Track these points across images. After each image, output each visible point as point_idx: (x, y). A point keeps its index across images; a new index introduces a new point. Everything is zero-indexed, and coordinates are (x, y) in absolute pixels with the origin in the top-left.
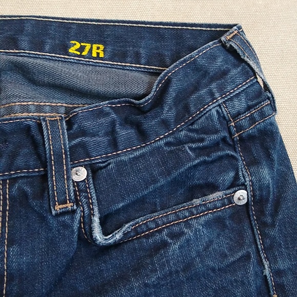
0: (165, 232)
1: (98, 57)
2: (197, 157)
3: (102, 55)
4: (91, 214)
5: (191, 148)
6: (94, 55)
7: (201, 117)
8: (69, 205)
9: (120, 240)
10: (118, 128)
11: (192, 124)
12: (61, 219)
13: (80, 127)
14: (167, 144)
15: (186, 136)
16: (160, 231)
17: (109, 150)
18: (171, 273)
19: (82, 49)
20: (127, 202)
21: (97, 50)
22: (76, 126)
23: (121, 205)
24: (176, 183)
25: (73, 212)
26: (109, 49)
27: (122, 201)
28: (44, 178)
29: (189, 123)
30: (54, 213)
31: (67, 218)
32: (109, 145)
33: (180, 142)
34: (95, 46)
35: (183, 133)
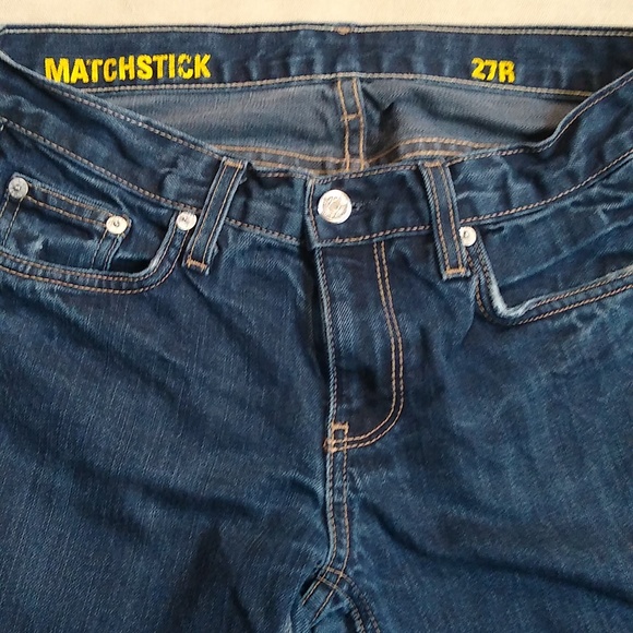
0: (574, 314)
1: (506, 82)
2: (612, 221)
3: (511, 79)
4: (487, 284)
5: (605, 211)
6: (502, 79)
7: (618, 169)
8: (462, 271)
9: (521, 318)
10: (510, 181)
11: (608, 177)
12: (453, 285)
13: (465, 177)
14: (575, 204)
15: (599, 193)
16: (568, 312)
17: (501, 207)
18: (584, 362)
19: (486, 70)
20: (523, 275)
21: (506, 69)
22: (461, 177)
23: (516, 279)
24: (583, 255)
25: (467, 279)
26: (521, 69)
27: (519, 273)
28: (430, 237)
29: (602, 177)
30: (445, 278)
31: (460, 285)
32: (500, 202)
33: (590, 202)
34: (502, 64)
35: (595, 190)
